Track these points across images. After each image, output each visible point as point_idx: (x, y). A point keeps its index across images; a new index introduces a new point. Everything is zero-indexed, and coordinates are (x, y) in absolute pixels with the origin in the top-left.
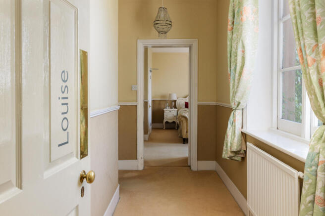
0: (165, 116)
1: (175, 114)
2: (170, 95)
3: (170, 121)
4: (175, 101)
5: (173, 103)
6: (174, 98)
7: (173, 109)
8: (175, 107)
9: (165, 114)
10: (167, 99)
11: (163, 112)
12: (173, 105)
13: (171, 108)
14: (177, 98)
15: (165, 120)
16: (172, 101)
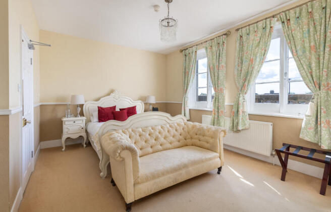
0: (65, 130)
1: (83, 125)
2: (73, 97)
3: (75, 136)
4: (82, 106)
5: (79, 109)
6: (80, 101)
7: (80, 118)
8: (82, 114)
9: (64, 126)
10: (69, 103)
11: (61, 123)
12: (79, 112)
13: (76, 116)
14: (86, 102)
15: (64, 137)
16: (77, 106)
